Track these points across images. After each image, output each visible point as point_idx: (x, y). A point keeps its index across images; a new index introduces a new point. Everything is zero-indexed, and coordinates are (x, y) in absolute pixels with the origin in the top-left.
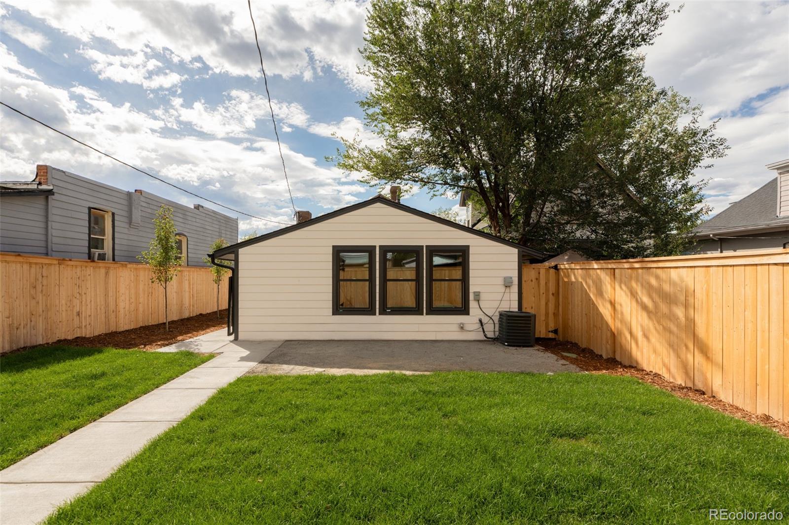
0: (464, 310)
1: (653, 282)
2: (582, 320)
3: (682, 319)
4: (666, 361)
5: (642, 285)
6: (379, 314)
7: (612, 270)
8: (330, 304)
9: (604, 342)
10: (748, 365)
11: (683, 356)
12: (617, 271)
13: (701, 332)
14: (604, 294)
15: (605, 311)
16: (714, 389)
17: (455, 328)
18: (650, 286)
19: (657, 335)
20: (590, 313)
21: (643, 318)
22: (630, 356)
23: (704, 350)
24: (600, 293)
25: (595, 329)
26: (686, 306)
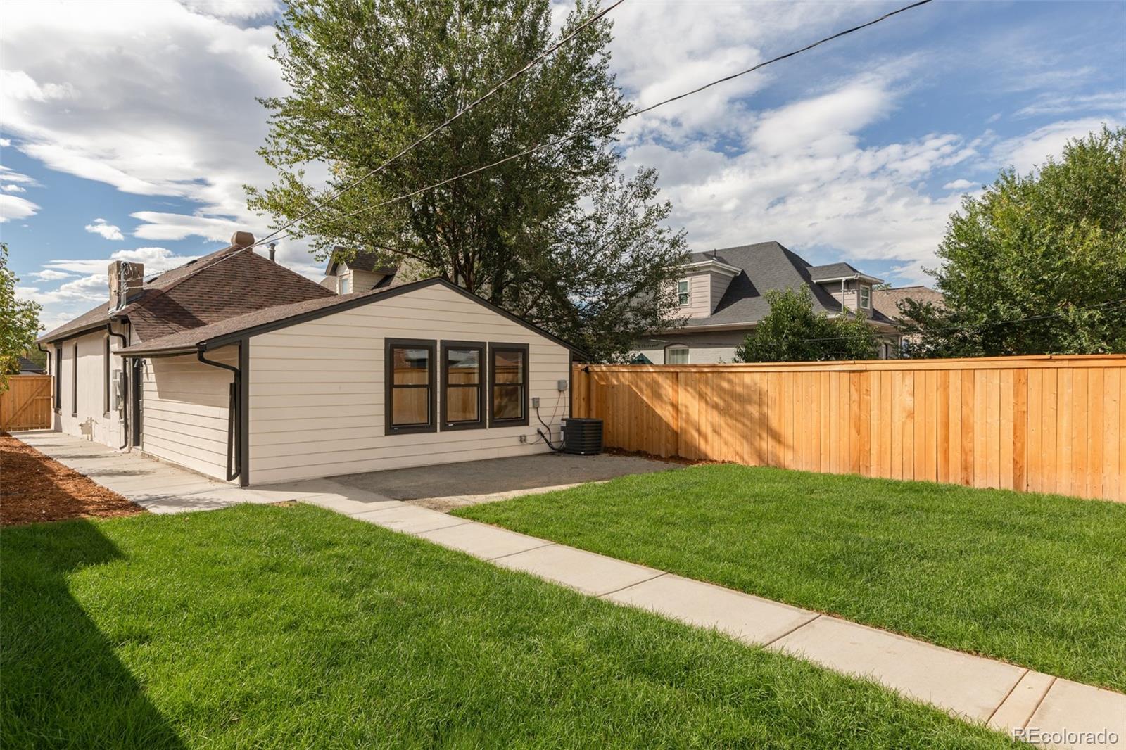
0: (524, 421)
1: (725, 385)
2: (630, 423)
3: (756, 415)
4: (739, 450)
5: (713, 389)
6: (441, 431)
7: (675, 374)
8: (382, 421)
9: (663, 442)
10: (814, 442)
11: (757, 444)
12: (680, 375)
13: (774, 423)
14: (664, 397)
15: (665, 413)
16: (786, 464)
17: (516, 441)
18: (722, 389)
19: (729, 430)
20: (642, 415)
21: (715, 417)
22: (697, 449)
23: (777, 437)
24: (657, 395)
25: (650, 431)
26: (760, 404)
